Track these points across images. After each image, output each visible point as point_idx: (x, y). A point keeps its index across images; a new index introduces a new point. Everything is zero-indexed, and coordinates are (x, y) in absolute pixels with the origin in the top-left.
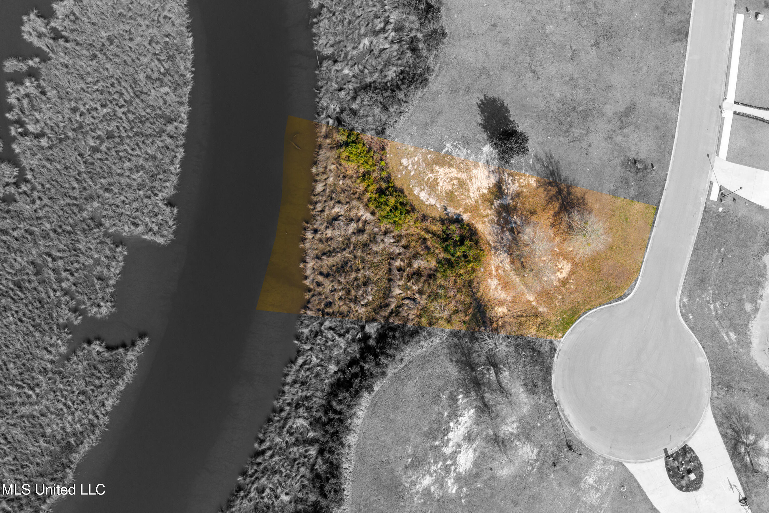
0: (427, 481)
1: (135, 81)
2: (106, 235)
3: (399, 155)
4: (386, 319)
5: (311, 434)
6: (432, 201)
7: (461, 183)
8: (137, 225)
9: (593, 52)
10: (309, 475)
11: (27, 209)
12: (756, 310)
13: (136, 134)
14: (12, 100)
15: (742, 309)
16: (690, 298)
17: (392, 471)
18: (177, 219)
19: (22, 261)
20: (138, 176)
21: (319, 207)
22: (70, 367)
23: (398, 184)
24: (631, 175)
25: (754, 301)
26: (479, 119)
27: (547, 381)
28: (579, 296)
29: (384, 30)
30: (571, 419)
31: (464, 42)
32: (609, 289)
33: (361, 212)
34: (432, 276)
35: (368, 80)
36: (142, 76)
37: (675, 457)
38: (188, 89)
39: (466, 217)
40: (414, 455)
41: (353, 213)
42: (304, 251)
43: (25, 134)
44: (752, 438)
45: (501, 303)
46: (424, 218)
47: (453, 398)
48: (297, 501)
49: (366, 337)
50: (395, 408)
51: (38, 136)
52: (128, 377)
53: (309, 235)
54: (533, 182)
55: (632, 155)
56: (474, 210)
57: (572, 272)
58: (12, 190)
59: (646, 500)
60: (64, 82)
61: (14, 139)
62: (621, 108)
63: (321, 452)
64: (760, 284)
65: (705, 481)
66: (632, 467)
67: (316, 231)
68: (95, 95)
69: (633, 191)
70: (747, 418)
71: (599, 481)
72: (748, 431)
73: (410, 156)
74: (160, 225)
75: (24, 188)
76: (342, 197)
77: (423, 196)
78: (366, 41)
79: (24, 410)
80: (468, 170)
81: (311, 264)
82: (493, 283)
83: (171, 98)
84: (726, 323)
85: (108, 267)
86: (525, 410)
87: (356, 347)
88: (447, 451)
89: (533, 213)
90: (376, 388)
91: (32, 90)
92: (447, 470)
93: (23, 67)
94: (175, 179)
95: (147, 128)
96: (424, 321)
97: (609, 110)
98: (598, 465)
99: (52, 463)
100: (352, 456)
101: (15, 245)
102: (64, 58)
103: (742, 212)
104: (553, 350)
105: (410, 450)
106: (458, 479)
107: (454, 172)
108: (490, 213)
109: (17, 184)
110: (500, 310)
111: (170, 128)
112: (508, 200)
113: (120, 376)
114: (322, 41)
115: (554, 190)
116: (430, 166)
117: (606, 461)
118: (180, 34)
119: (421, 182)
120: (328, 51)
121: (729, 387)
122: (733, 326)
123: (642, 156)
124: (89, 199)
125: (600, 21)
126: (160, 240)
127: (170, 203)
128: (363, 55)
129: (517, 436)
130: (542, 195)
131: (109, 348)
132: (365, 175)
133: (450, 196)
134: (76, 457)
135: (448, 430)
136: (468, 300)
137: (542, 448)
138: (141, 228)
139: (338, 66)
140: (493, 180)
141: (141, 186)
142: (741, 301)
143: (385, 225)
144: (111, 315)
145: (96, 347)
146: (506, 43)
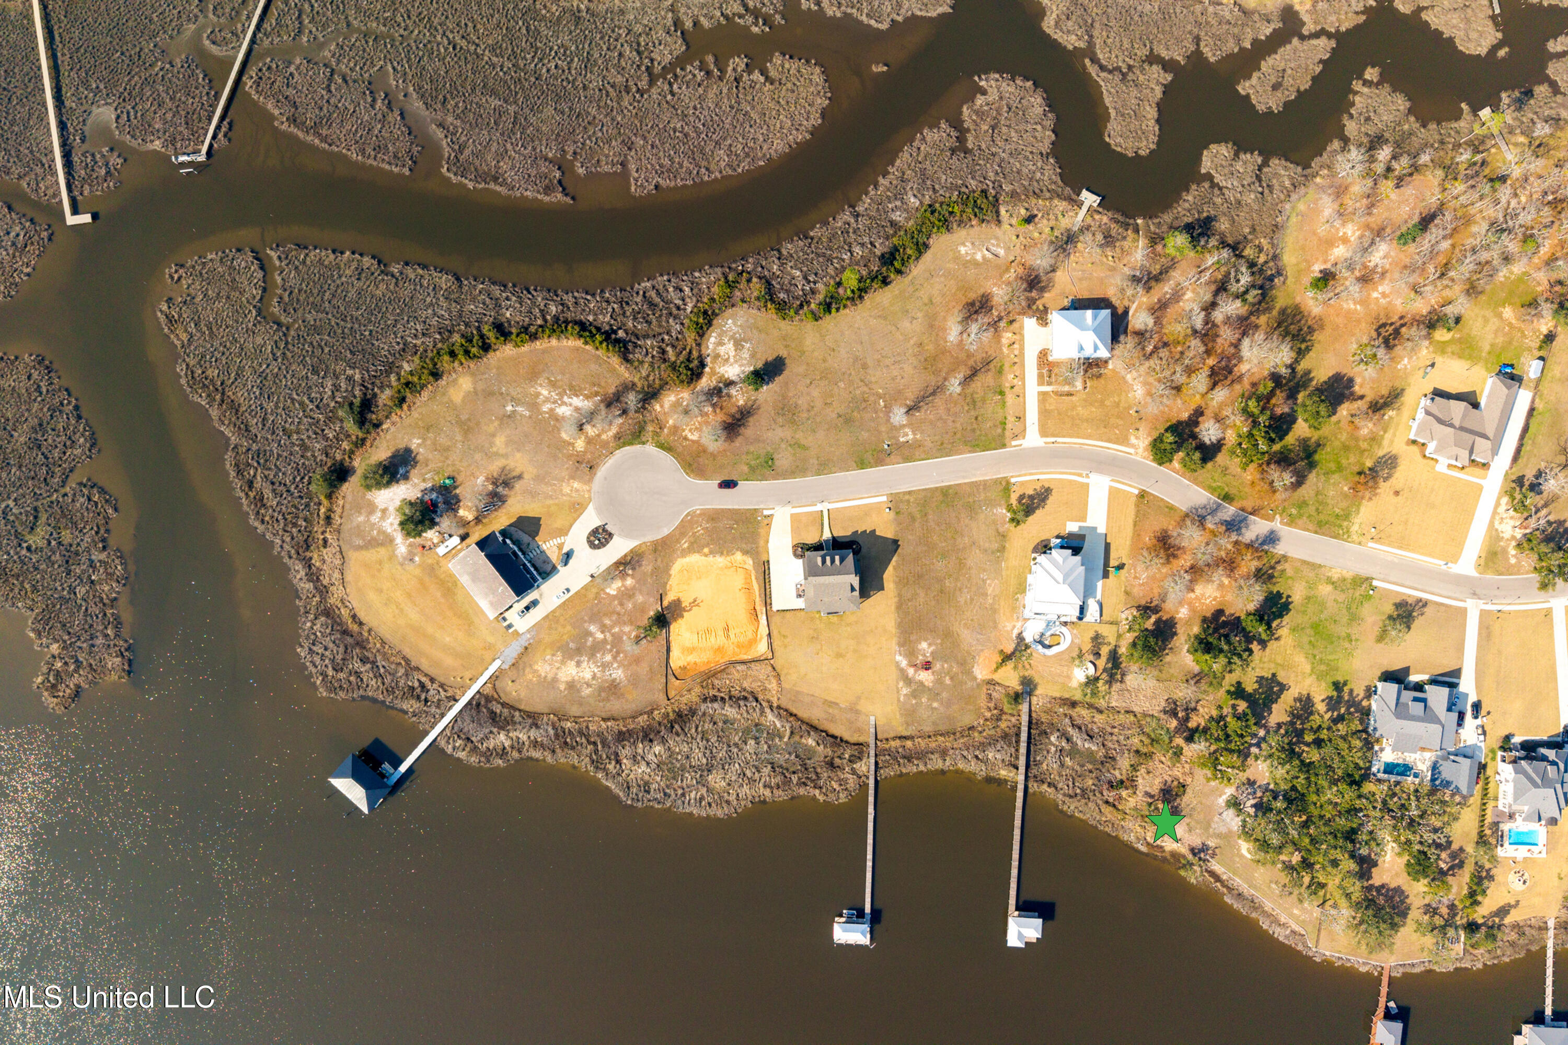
0: (545, 392)
1: (725, 139)
2: (625, 156)
3: (733, 317)
4: (630, 341)
5: (549, 317)
6: (711, 346)
7: (727, 360)
8: (637, 171)
9: (834, 416)
10: (525, 324)
11: (625, 103)
12: (706, 555)
13: (693, 152)
14: (689, 68)
15: (704, 547)
16: (700, 515)
17: (544, 371)
18: (649, 194)
19: (593, 112)
20: (667, 162)
21: (685, 278)
22: (541, 162)
23: (715, 322)
24: (762, 460)
25: (711, 552)
26: (770, 359)
27: (624, 445)
28: (680, 449)
29: (809, 282)
30: (607, 465)
31: (817, 335)
32: (690, 465)
33: (690, 305)
34: (665, 361)
35: (774, 283)
36: (729, 142)
37: (604, 530)
38: (730, 172)
39: (707, 369)
40: (557, 381)
41: (688, 300)
42: (655, 278)
43: (670, 84)
44: (630, 572)
45: (662, 406)
46: (699, 345)
47: (597, 394)
48: (509, 321)
49: (615, 332)
50: (579, 362)
51: (672, 94)
52: (547, 199)
53: (665, 278)
54: (741, 402)
55: (775, 456)
56: (713, 373)
57: (693, 441)
58: (634, 90)
59: (575, 520)
60: (711, 95)
61: (665, 79)
62: (803, 442)
63: (541, 326)
64: (722, 554)
65: (597, 551)
66: (591, 507)
67: (669, 281)
68: (708, 118)
69: (753, 463)
70: (640, 566)
71: (577, 491)
72: (633, 569)
73: (735, 324)
74: (642, 185)
75: (637, 96)
76: (695, 291)
77: (712, 340)
78: (798, 273)
79: (509, 146)
80: (736, 361)
81: (648, 284)
82: (672, 398)
83: (723, 164)
84: (692, 540)
85: (607, 163)
86: (604, 437)
87: (607, 328)
88: (566, 399)
89: (721, 408)
90: (587, 347)
91: (699, 78)
92: (555, 402)
93: (712, 66)
94: (673, 184)
95: (698, 156)
96: (636, 364)
97: (799, 435)
98: (586, 487)
99: (485, 173)
100: (544, 345)
101: (602, 104)
102: (725, 91)
103: (762, 531)
104: (644, 443)
105: (559, 377)
106: (552, 410)
107: (732, 353)
108: (713, 383)
109: (638, 90)
110: (657, 407)
111: (703, 170)
112: (725, 391)
113: (546, 194)
114: (789, 246)
115: (738, 416)
116: (732, 337)
117: (589, 491)
118: (764, 155)
119: (720, 335)
120: (784, 252)
121: (655, 551)
122: (692, 544)
123: (777, 463)
124: (644, 138)
125: (855, 414)
126: (633, 189)
127: (657, 187)
128: (790, 274)
129: (587, 437)
130: (734, 410)
131: (560, 182)
132: (713, 300)
133: (717, 356)
134: (492, 186)
135: (577, 396)
136: (657, 386)
137: (585, 452)
138: (636, 175)
139: (776, 261)
140: (734, 378)
141: (661, 166)
142: (707, 545)
143: (686, 321)
144: (579, 175)
145: (558, 174)
146: (824, 361)
